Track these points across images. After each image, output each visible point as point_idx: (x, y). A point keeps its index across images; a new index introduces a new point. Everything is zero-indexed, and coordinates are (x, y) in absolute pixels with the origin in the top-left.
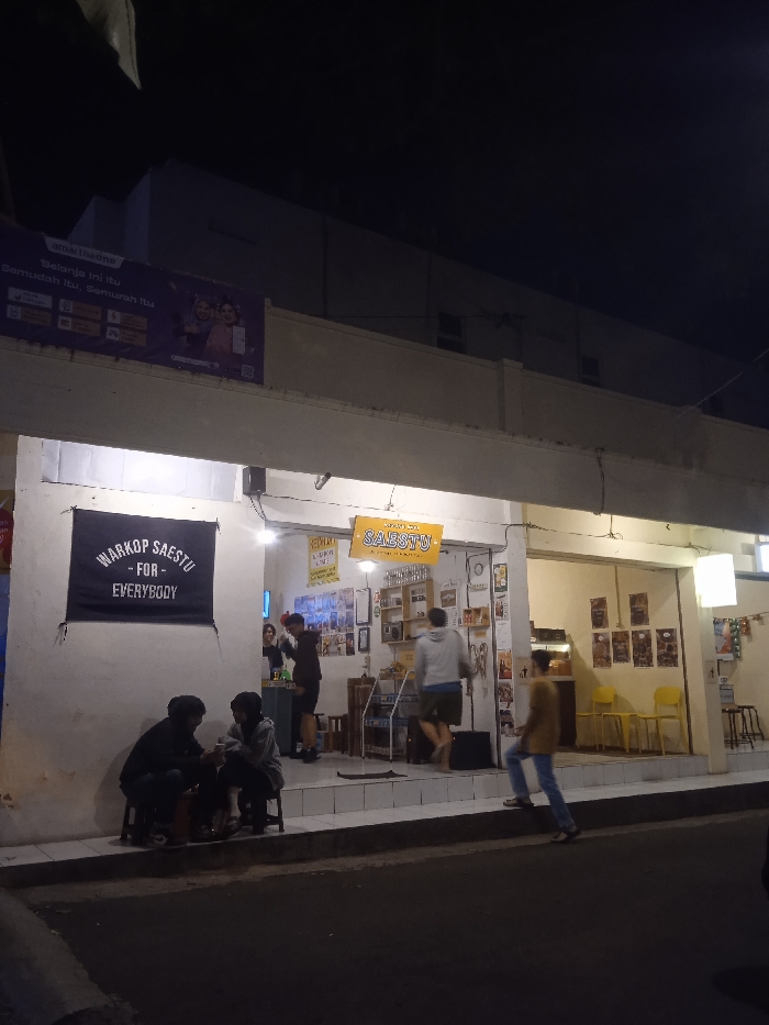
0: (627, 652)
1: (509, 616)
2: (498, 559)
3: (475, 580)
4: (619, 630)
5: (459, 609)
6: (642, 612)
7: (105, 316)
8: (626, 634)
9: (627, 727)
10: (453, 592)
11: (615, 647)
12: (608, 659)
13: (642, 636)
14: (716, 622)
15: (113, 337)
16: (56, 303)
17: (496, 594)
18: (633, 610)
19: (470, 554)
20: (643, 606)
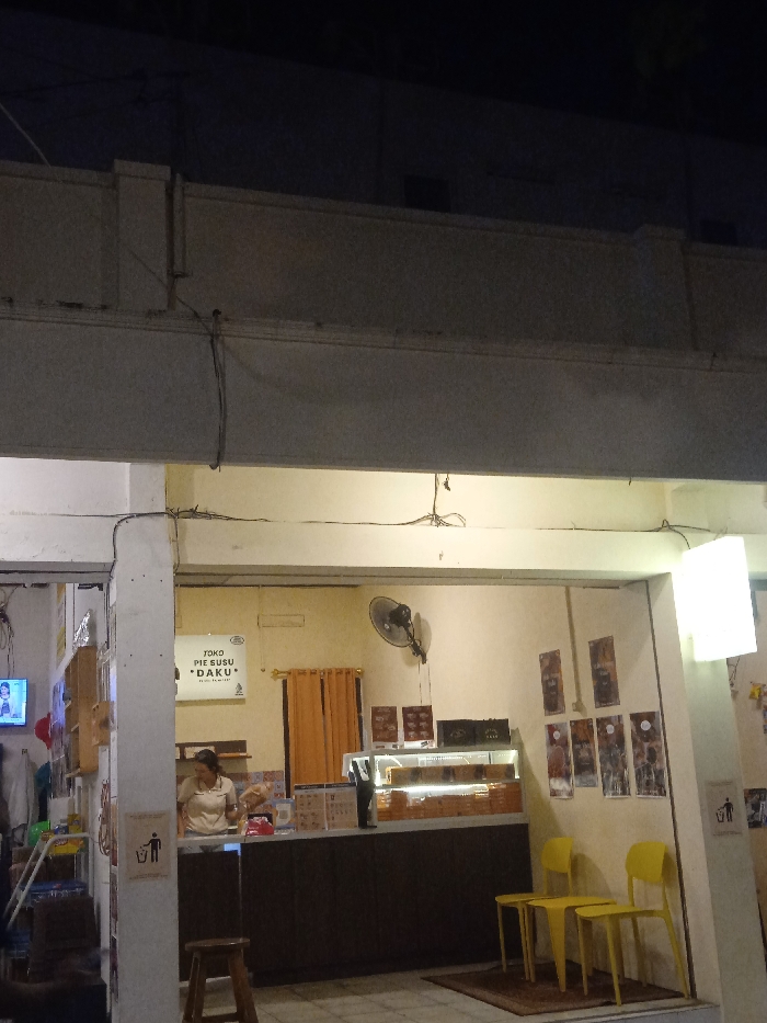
0: (592, 764)
4: (578, 717)
6: (608, 678)
8: (587, 723)
11: (576, 752)
13: (611, 729)
18: (596, 673)
20: (609, 664)
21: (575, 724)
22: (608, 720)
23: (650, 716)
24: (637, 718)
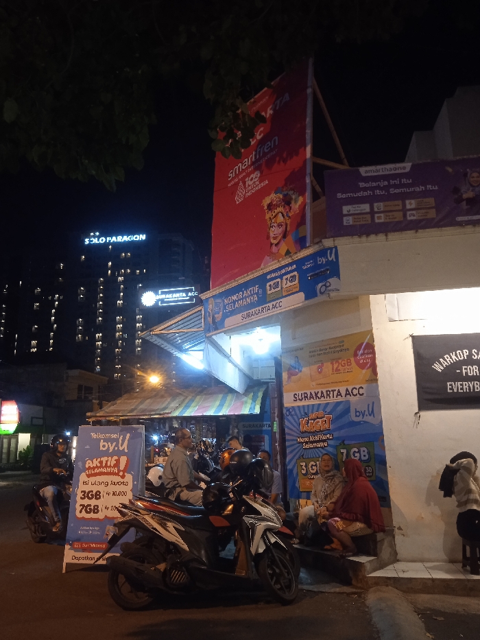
7: (404, 205)
15: (412, 218)
16: (372, 208)
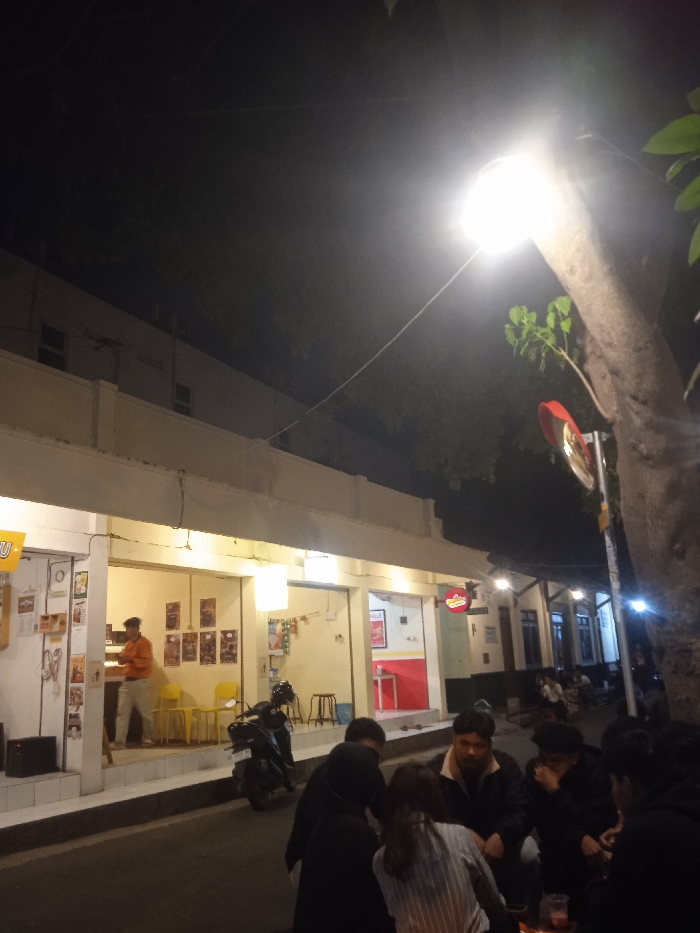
0: (194, 652)
1: (86, 622)
2: (79, 567)
3: (55, 587)
4: (188, 631)
5: (36, 615)
6: (210, 615)
8: (195, 635)
9: (189, 720)
10: (32, 598)
11: (184, 647)
12: (177, 658)
13: (208, 637)
14: (270, 623)
17: (75, 601)
18: (202, 613)
19: (52, 561)
20: (211, 610)
21: (186, 635)
22: (208, 633)
23: (233, 632)
24: (224, 633)
